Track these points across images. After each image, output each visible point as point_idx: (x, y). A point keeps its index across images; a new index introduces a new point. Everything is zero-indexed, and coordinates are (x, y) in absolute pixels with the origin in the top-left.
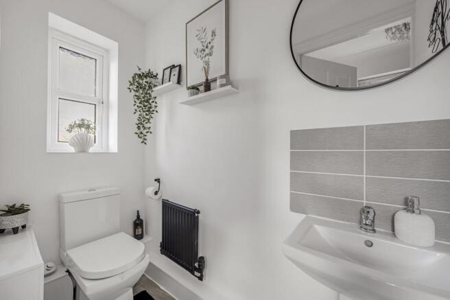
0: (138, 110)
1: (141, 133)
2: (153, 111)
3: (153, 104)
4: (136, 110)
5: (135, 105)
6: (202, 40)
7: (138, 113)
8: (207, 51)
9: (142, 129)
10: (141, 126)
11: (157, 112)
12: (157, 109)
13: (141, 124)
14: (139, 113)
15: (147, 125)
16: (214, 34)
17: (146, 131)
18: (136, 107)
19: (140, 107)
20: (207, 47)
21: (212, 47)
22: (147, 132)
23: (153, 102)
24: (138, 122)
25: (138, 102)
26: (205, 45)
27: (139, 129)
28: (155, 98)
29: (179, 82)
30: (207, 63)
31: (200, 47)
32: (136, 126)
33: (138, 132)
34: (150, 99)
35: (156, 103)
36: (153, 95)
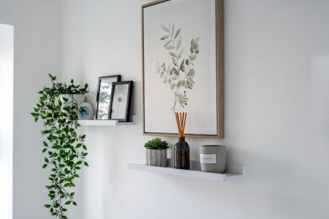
0: (50, 160)
1: (57, 205)
2: (80, 163)
3: (80, 150)
4: (47, 161)
5: (45, 150)
6: (173, 51)
7: (51, 166)
8: (182, 76)
9: (58, 197)
10: (57, 191)
11: (86, 164)
12: (87, 159)
13: (56, 186)
14: (53, 166)
15: (68, 190)
16: (194, 47)
17: (64, 200)
18: (47, 155)
19: (56, 155)
20: (182, 68)
21: (191, 73)
22: (68, 203)
23: (79, 146)
24: (50, 183)
25: (51, 144)
26: (179, 64)
27: (53, 197)
28: (83, 137)
29: (129, 118)
30: (183, 101)
31: (170, 65)
32: (48, 191)
33: (51, 202)
34: (73, 140)
35: (85, 147)
36: (79, 132)
